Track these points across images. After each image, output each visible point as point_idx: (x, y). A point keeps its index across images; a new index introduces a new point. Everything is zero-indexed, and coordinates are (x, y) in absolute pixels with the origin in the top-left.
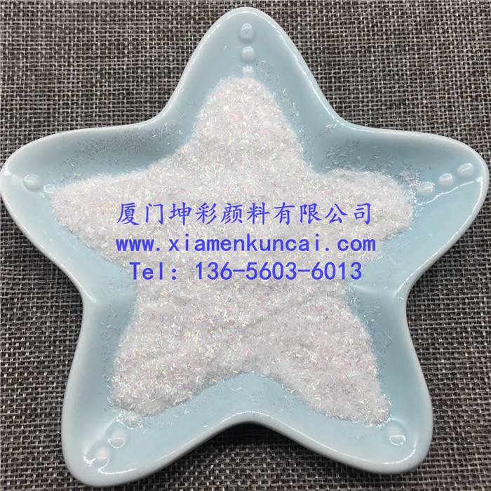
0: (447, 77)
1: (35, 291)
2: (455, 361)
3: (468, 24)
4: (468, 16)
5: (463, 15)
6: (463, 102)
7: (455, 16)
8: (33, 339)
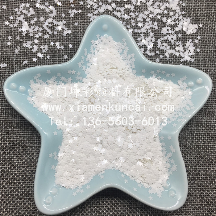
0: (204, 52)
1: (29, 140)
2: (207, 172)
3: (213, 30)
4: (213, 27)
5: (211, 27)
6: (210, 63)
7: (207, 27)
8: (28, 161)
